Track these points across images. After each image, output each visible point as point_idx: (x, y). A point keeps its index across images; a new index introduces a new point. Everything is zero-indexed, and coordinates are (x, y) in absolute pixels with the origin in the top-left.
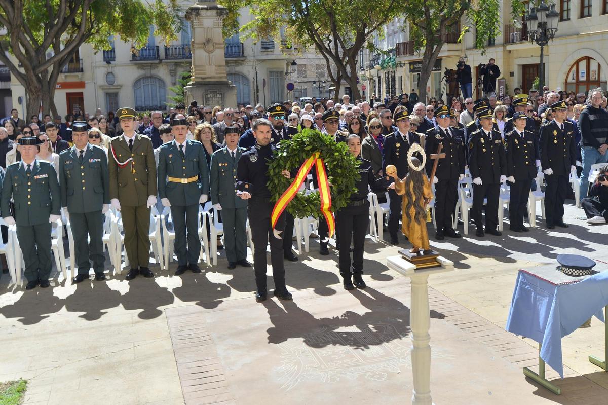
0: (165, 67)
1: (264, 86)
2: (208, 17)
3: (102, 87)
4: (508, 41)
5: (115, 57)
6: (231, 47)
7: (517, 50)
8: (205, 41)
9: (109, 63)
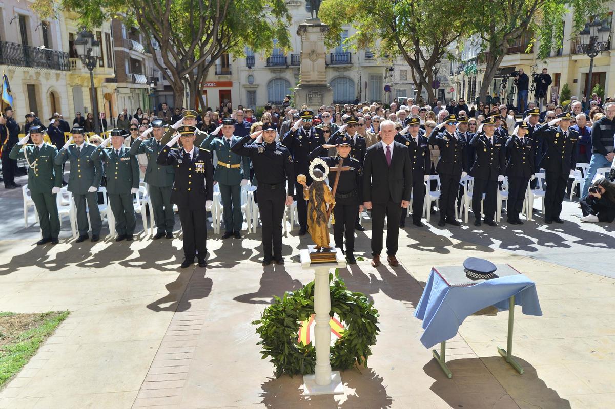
0: (291, 71)
1: (366, 88)
2: (314, 33)
3: (245, 86)
4: (574, 52)
5: (254, 63)
6: (341, 56)
7: (582, 60)
8: (310, 52)
9: (250, 68)
